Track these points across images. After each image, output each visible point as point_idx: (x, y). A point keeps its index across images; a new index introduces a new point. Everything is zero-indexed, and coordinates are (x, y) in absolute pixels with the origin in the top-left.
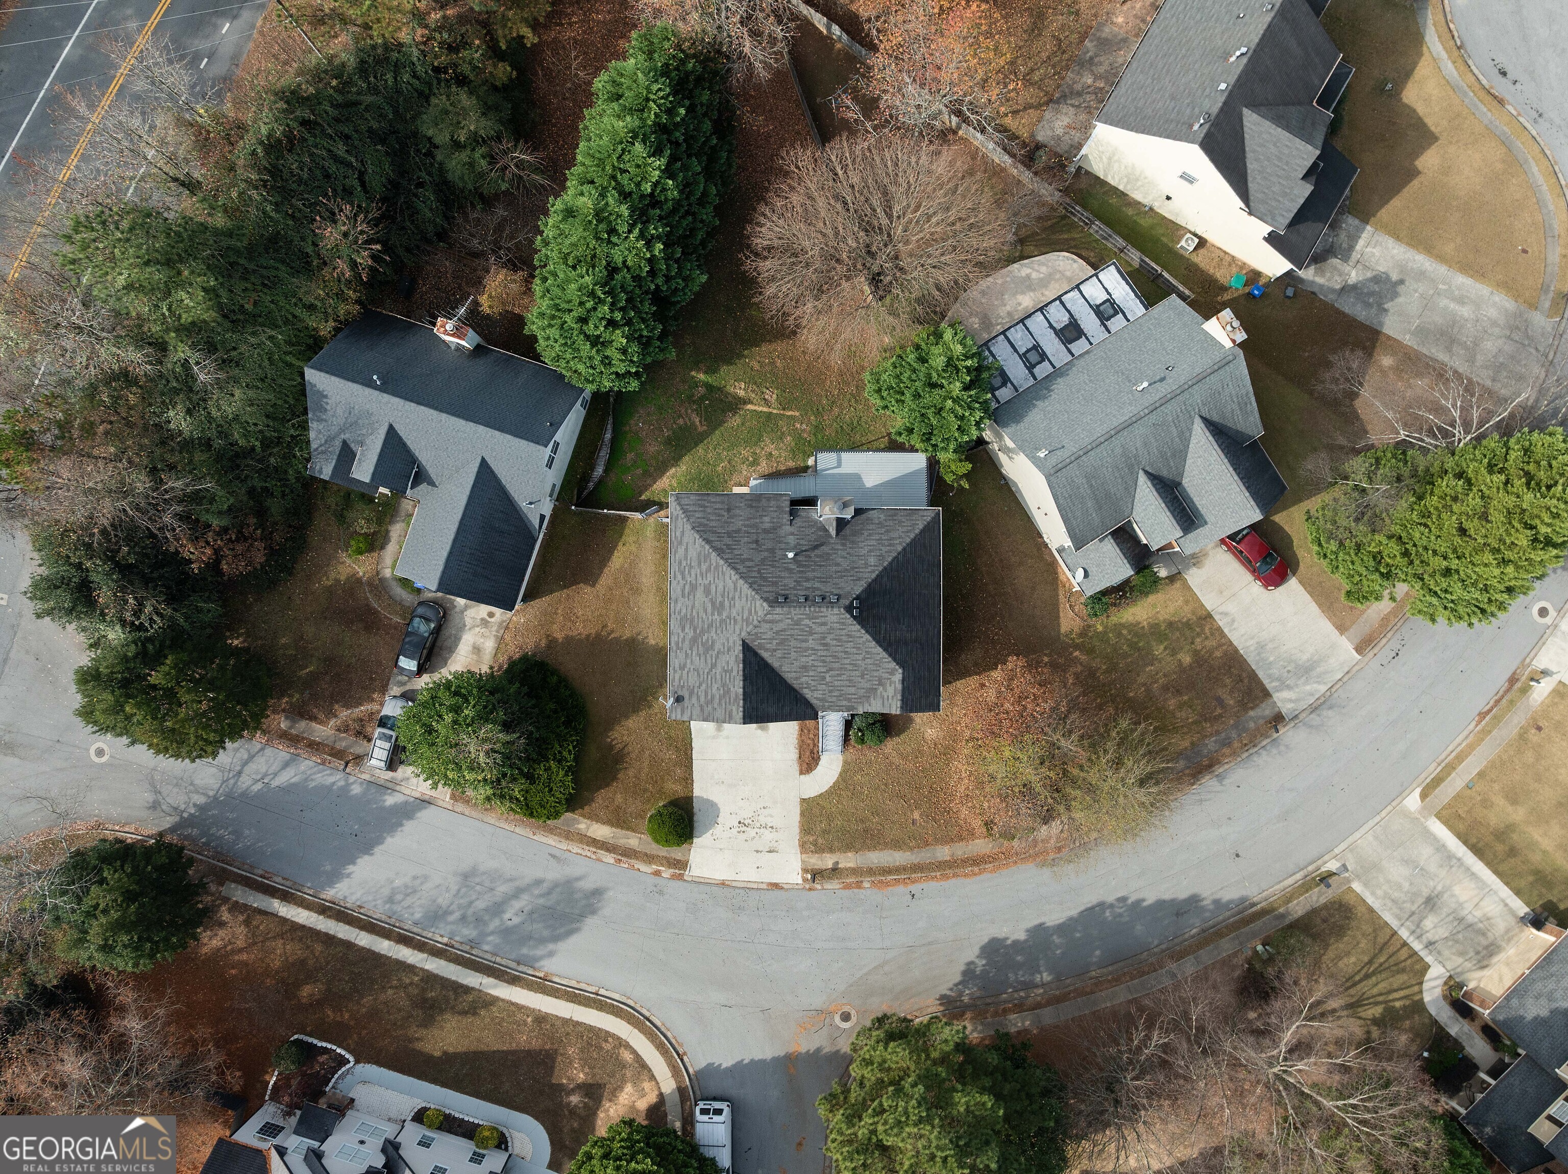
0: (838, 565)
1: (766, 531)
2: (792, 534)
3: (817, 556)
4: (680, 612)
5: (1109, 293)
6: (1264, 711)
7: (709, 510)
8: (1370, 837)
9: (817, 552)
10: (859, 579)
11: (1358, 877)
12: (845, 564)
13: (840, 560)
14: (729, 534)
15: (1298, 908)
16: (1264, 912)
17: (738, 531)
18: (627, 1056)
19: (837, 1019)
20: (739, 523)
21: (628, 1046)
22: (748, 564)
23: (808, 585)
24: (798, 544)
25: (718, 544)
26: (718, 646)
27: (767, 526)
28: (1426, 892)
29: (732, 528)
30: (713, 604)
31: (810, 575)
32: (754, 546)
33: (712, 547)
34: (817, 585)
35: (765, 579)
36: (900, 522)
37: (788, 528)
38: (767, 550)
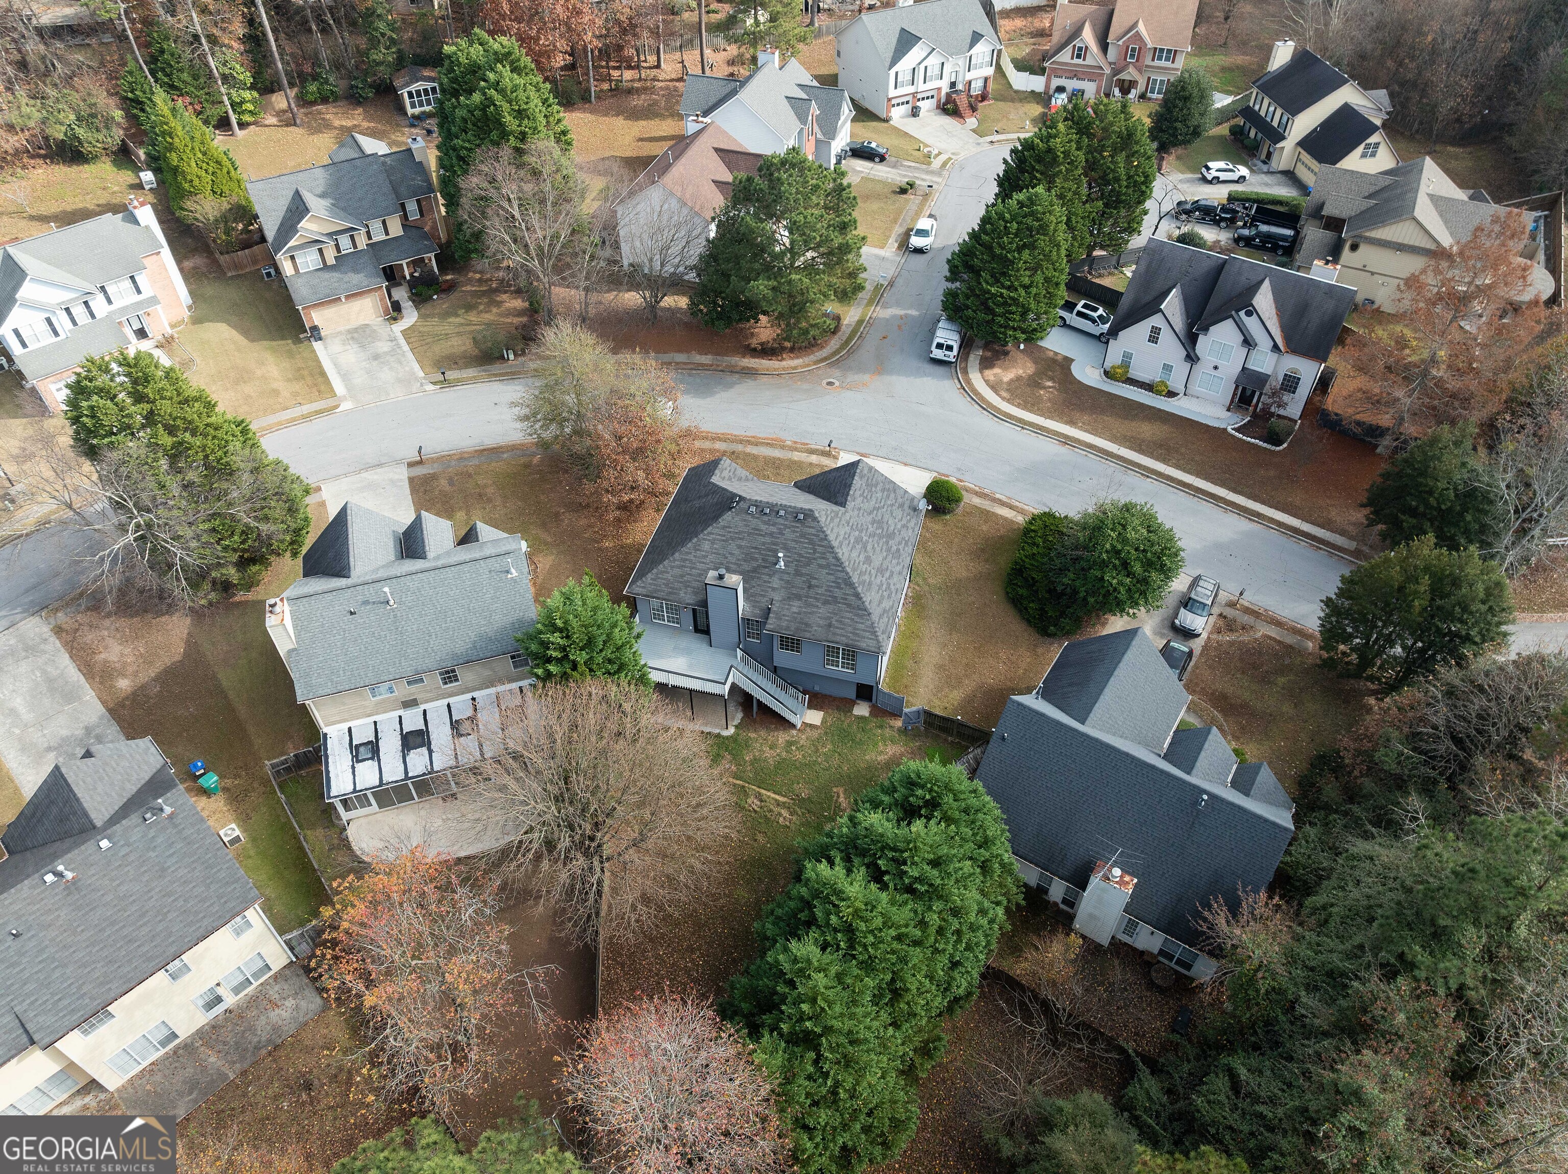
0: (740, 547)
1: (798, 597)
2: (774, 589)
3: (756, 560)
4: (898, 564)
5: (353, 767)
6: (419, 471)
7: (850, 629)
8: (392, 396)
9: (755, 564)
10: (724, 527)
11: (416, 379)
12: (732, 547)
13: (737, 552)
14: (835, 600)
15: (471, 372)
16: (495, 375)
17: (826, 602)
18: (1004, 394)
19: (837, 383)
20: (823, 610)
21: (1003, 399)
22: (823, 562)
23: (773, 529)
24: (770, 576)
25: (849, 591)
26: (870, 518)
27: (796, 603)
28: (375, 363)
29: (831, 607)
30: (865, 547)
31: (768, 540)
32: (814, 582)
33: (855, 588)
34: (764, 527)
35: (811, 542)
36: (666, 585)
37: (777, 597)
38: (801, 575)
